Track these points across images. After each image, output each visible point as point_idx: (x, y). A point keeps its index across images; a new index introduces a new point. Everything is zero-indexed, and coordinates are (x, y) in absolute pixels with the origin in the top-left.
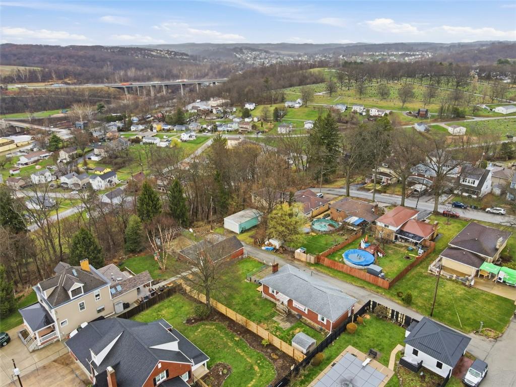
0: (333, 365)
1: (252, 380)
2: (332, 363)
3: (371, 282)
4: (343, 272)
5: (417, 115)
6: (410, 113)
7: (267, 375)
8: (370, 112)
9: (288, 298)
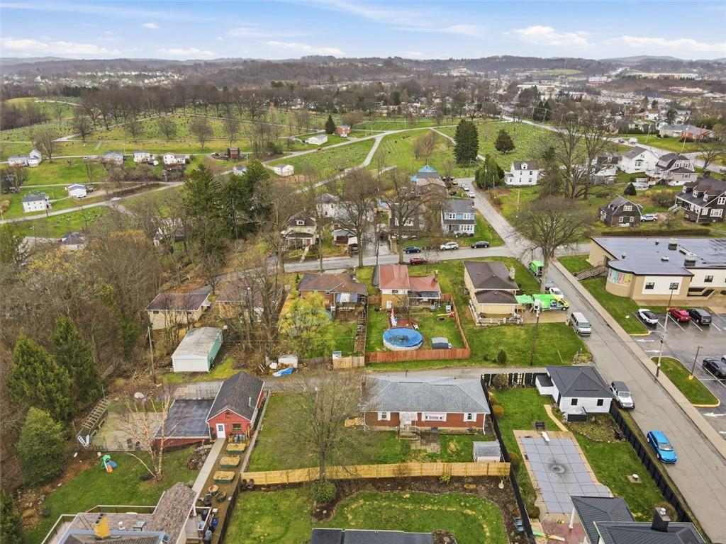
0: (527, 458)
1: (483, 528)
2: (524, 457)
3: (447, 358)
4: (406, 361)
5: (227, 156)
6: (217, 155)
7: (488, 512)
8: (165, 160)
9: (416, 413)
